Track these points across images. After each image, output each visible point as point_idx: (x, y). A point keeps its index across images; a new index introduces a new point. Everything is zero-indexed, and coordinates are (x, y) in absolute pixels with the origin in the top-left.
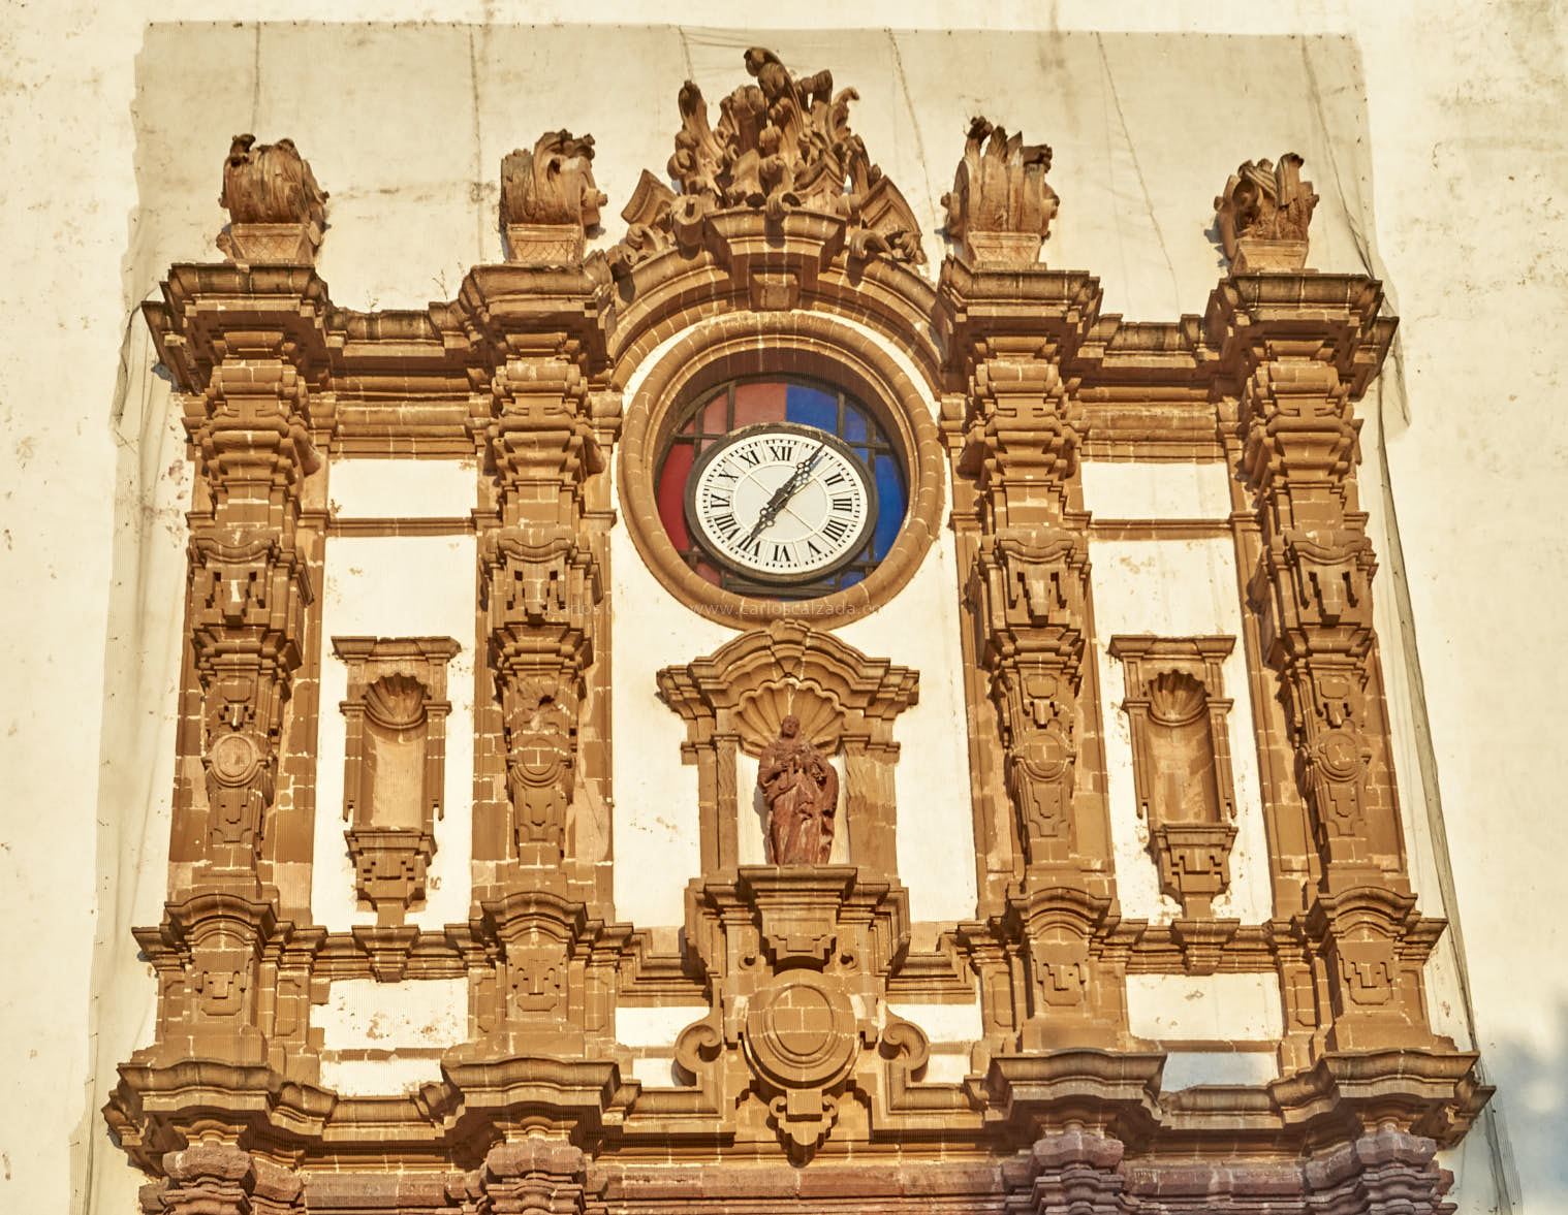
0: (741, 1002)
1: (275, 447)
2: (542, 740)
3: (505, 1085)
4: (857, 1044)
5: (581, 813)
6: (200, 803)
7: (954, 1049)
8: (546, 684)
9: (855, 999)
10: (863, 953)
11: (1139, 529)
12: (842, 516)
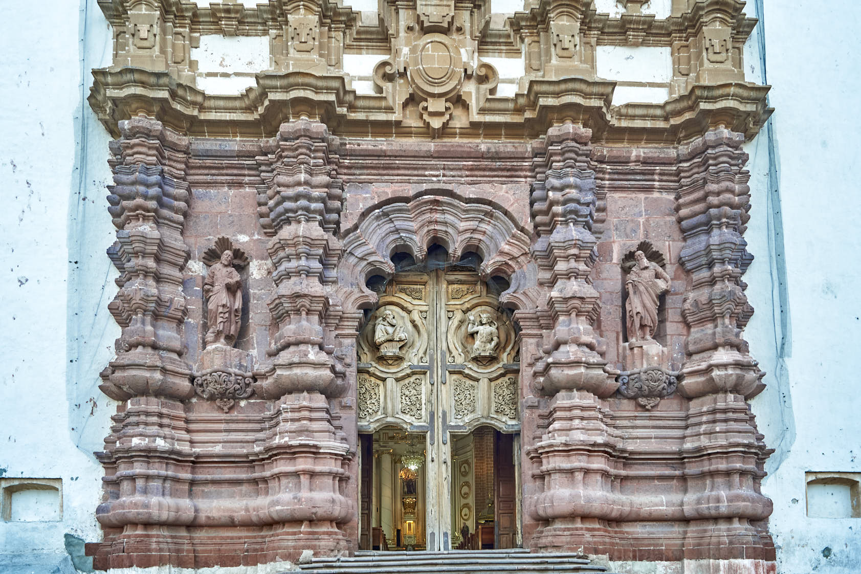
0: (406, 50)
3: (288, 88)
4: (463, 76)
7: (511, 81)
9: (463, 51)
10: (467, 27)
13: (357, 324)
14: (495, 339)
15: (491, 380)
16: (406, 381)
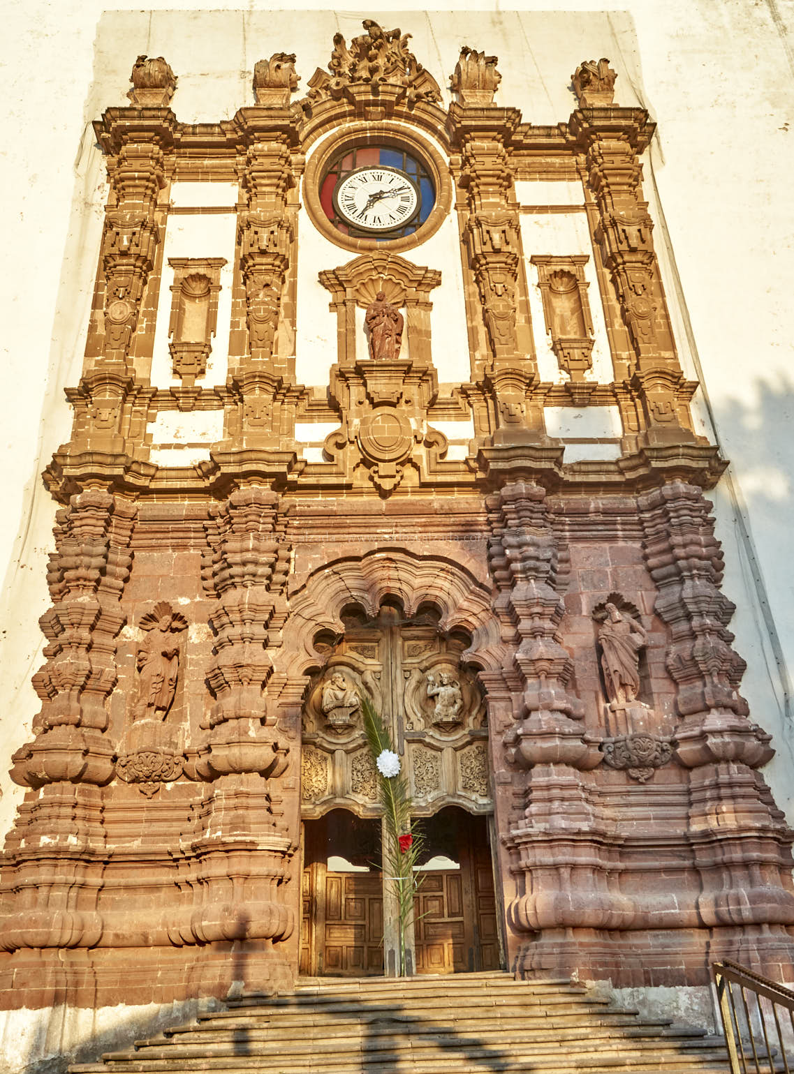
0: (356, 421)
1: (148, 179)
2: (264, 303)
3: (241, 462)
4: (413, 441)
5: (282, 334)
6: (101, 331)
7: (461, 443)
8: (267, 278)
9: (412, 420)
10: (416, 398)
11: (543, 209)
12: (405, 204)
13: (303, 691)
14: (459, 701)
15: (456, 749)
16: (358, 753)
